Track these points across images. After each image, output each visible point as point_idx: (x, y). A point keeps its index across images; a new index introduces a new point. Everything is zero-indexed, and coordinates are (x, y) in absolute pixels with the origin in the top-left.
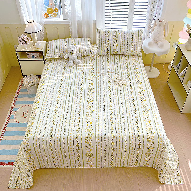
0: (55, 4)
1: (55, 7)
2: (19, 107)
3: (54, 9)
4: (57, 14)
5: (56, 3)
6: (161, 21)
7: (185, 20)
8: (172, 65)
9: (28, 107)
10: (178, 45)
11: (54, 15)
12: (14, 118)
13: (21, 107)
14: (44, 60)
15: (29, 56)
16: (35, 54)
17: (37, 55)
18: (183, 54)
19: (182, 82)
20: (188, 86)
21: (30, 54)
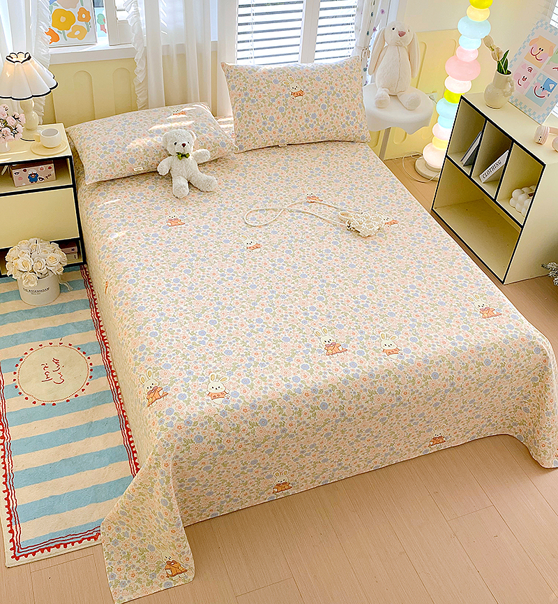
1: (79, 6)
2: (20, 356)
4: (87, 26)
6: (402, 34)
7: (462, 26)
8: (446, 156)
9: (49, 348)
10: (462, 97)
11: (77, 33)
12: (20, 393)
13: (26, 353)
14: (74, 186)
15: (20, 178)
16: (42, 169)
17: (48, 170)
18: (487, 119)
19: (496, 198)
20: (515, 205)
21: (25, 171)
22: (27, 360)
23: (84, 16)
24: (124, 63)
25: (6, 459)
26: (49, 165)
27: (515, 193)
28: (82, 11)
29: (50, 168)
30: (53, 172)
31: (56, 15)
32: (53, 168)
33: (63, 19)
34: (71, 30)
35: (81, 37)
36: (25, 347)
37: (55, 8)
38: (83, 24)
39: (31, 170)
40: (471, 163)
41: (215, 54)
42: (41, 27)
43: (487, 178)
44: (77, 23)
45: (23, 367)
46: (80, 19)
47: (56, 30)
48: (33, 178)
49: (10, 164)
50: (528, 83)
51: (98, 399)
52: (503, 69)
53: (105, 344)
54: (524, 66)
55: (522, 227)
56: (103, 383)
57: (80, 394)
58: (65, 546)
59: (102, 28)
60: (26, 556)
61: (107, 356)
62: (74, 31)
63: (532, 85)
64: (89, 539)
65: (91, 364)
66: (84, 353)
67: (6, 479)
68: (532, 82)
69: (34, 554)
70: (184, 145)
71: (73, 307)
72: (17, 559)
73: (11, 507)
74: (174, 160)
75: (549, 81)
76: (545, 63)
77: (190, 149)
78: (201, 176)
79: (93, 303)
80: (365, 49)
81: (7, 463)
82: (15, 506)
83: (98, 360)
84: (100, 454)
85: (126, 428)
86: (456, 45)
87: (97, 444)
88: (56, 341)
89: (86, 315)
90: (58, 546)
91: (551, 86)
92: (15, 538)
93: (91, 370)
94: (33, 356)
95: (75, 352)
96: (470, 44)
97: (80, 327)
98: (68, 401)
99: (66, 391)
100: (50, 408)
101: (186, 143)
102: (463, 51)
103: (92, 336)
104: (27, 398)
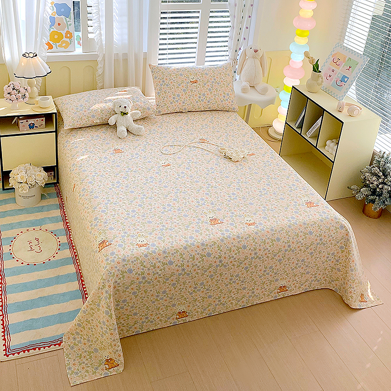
0: (67, 23)
1: (66, 29)
2: (14, 236)
3: (64, 33)
4: (70, 41)
5: (69, 23)
6: (256, 51)
7: (292, 48)
8: (286, 123)
9: (33, 231)
10: (293, 87)
11: (64, 45)
12: (13, 258)
13: (18, 234)
14: (56, 132)
15: (24, 126)
16: (37, 121)
17: (41, 122)
18: (308, 98)
19: (316, 145)
20: (328, 150)
21: (27, 121)
22: (18, 238)
23: (68, 35)
24: (90, 62)
25: (3, 296)
26: (42, 119)
27: (328, 142)
28: (68, 32)
29: (42, 120)
30: (44, 123)
31: (52, 35)
32: (44, 120)
33: (56, 37)
34: (60, 43)
35: (66, 47)
36: (18, 231)
37: (52, 30)
38: (68, 40)
39: (31, 121)
40: (300, 127)
41: (145, 59)
42: (43, 40)
43: (310, 134)
44: (64, 39)
45: (16, 243)
46: (66, 37)
47: (51, 43)
48: (32, 126)
49: (18, 116)
50: (332, 78)
51: (63, 262)
52: (316, 69)
53: (69, 230)
54: (329, 69)
55: (333, 162)
56: (67, 253)
57: (52, 259)
58: (39, 349)
59: (79, 43)
60: (13, 354)
61: (70, 237)
62: (62, 44)
63: (334, 79)
64: (55, 345)
65: (59, 242)
66: (55, 235)
67: (2, 308)
68: (334, 77)
69: (19, 353)
70: (125, 107)
71: (49, 207)
72: (8, 356)
73: (5, 325)
74: (119, 116)
75: (344, 77)
76: (341, 67)
77: (128, 110)
78: (134, 126)
79: (62, 206)
80: (235, 60)
81: (3, 298)
82: (7, 324)
83: (64, 239)
84: (64, 295)
85: (81, 279)
86: (290, 59)
87: (62, 288)
88: (38, 228)
89: (57, 213)
90: (34, 349)
91: (346, 79)
92: (6, 344)
93: (60, 245)
94: (22, 236)
95: (50, 235)
96: (298, 58)
97: (54, 220)
98: (44, 263)
99: (43, 257)
100: (33, 267)
101: (127, 106)
102: (293, 61)
103: (61, 226)
104: (17, 261)
